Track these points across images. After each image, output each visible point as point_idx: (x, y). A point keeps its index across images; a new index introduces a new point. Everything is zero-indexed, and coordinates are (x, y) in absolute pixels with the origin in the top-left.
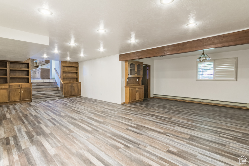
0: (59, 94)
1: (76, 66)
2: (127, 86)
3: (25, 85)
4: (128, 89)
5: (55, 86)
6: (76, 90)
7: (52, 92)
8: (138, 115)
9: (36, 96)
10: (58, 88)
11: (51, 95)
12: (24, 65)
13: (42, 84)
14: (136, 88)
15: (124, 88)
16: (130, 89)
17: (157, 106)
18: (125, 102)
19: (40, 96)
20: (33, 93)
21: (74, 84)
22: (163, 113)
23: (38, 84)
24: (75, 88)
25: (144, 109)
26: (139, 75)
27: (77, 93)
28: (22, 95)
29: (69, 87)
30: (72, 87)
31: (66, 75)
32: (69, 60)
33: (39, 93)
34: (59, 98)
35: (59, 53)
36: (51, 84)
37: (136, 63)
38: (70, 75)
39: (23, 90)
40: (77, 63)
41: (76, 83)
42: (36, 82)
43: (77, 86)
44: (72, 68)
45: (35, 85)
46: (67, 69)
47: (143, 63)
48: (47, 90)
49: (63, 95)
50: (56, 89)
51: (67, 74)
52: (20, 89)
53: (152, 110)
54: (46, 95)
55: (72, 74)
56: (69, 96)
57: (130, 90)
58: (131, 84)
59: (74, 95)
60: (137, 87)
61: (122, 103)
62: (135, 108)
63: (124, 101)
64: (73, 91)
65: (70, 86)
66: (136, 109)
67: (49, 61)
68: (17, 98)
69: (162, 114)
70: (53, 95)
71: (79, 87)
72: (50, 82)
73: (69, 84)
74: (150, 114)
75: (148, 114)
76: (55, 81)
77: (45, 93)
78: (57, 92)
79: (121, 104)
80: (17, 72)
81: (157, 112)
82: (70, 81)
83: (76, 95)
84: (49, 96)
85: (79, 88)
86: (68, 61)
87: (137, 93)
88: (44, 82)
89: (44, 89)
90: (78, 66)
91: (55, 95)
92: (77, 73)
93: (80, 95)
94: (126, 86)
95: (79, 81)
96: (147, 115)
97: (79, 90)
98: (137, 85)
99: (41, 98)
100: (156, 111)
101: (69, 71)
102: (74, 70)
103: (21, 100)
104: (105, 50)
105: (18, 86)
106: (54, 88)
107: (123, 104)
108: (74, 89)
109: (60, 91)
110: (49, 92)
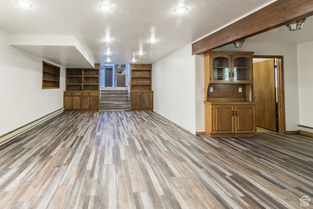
0: (126, 106)
1: (149, 69)
2: (208, 101)
3: (93, 93)
4: (210, 107)
5: (125, 95)
6: (147, 101)
7: (120, 103)
8: (201, 167)
9: (104, 106)
10: (127, 98)
11: (117, 106)
12: (96, 72)
13: (114, 92)
14: (230, 106)
15: (203, 105)
16: (214, 107)
17: (284, 159)
18: (204, 132)
19: (107, 106)
20: (100, 102)
21: (144, 94)
22: (283, 188)
23: (110, 93)
24: (145, 99)
25: (233, 157)
26: (245, 79)
27: (148, 106)
28: (91, 104)
29: (138, 98)
30: (141, 98)
31: (136, 82)
32: (135, 63)
33: (107, 102)
34: (125, 111)
35: (112, 54)
36: (122, 92)
37: (231, 56)
38: (141, 82)
39: (91, 98)
40: (150, 65)
41: (147, 93)
42: (108, 90)
43: (149, 96)
44: (145, 73)
45: (107, 93)
46: (137, 74)
47: (253, 53)
48: (116, 99)
49: (130, 107)
50: (125, 98)
51: (138, 80)
52: (89, 97)
53: (252, 167)
54: (113, 106)
55: (145, 80)
56: (137, 109)
57: (212, 109)
58: (220, 97)
59: (144, 109)
60: (234, 105)
61: (196, 132)
62: (213, 150)
63: (203, 130)
64: (143, 103)
65: (140, 96)
66: (215, 153)
67: (125, 65)
68: (87, 106)
69: (279, 189)
70: (120, 106)
71: (151, 98)
72: (122, 90)
73: (138, 94)
74: (237, 175)
75: (229, 174)
76: (127, 90)
77: (113, 103)
78: (126, 102)
79: (195, 134)
80: (90, 79)
81: (267, 175)
82: (142, 89)
83: (147, 109)
84: (116, 107)
85: (151, 100)
86: (133, 63)
87: (233, 117)
88: (116, 90)
89: (113, 98)
90: (151, 69)
91: (122, 106)
92: (150, 79)
93: (153, 109)
94: (206, 100)
95: (152, 90)
96: (223, 175)
97: (151, 103)
98: (235, 99)
99: (107, 109)
100: (264, 173)
101: (140, 77)
102: (146, 74)
103: (90, 108)
104: (158, 40)
105: (88, 93)
106: (123, 98)
107: (198, 135)
108: (144, 101)
109: (129, 102)
110: (116, 102)
